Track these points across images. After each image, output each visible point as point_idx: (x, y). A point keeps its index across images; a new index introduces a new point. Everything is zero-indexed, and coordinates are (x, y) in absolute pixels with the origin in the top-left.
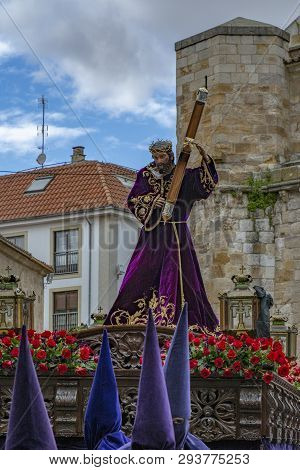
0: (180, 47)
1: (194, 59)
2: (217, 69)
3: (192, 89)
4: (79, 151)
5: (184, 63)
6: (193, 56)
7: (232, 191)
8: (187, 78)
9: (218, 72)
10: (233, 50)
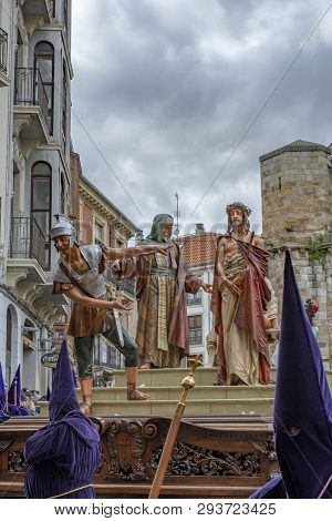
0: (263, 159)
1: (272, 166)
2: (286, 173)
3: (271, 185)
4: (200, 226)
5: (265, 169)
6: (271, 165)
7: (298, 249)
8: (268, 179)
9: (288, 175)
10: (296, 160)
